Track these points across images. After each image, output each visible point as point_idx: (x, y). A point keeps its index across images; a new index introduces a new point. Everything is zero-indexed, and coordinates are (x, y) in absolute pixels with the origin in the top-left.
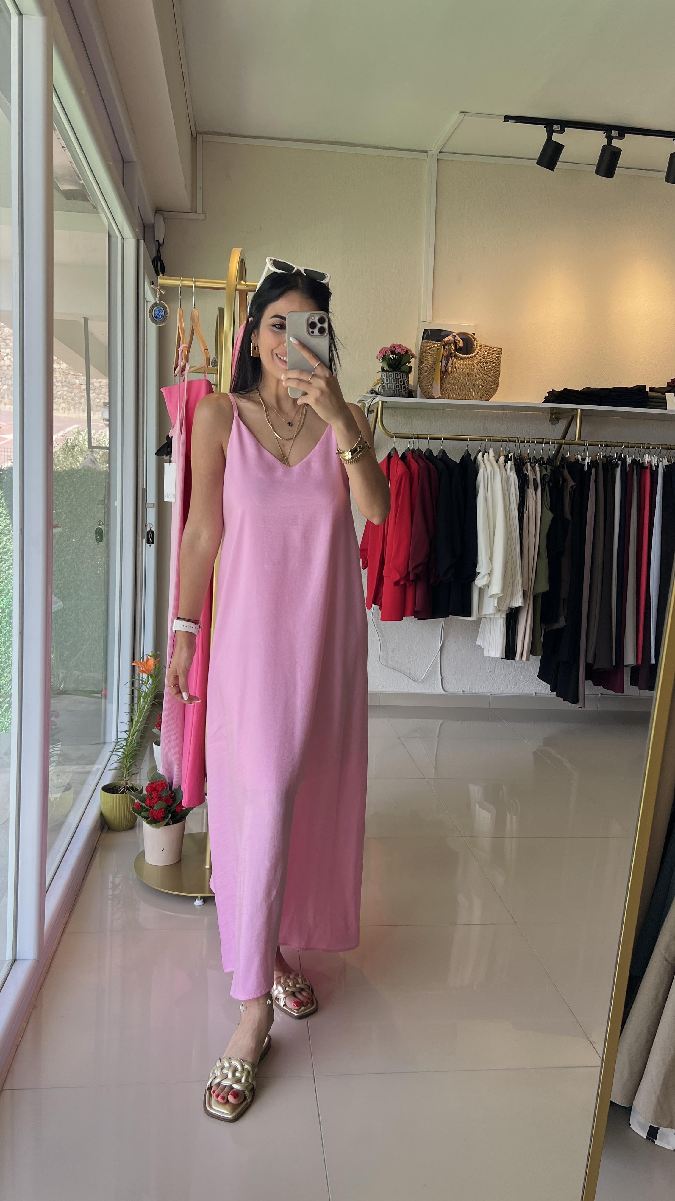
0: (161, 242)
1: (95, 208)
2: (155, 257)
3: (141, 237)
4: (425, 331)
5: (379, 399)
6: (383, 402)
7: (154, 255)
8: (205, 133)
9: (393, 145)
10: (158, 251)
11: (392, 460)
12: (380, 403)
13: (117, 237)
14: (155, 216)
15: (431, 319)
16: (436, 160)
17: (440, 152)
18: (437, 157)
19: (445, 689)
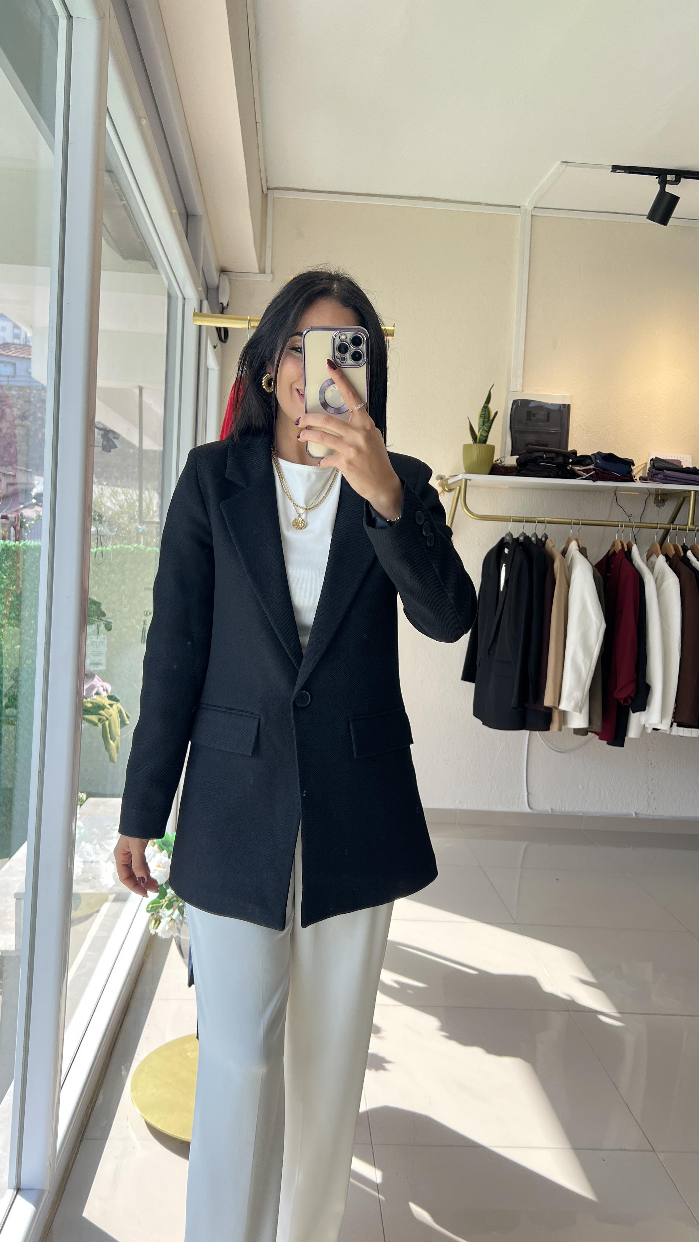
0: (225, 305)
1: (155, 267)
3: (204, 297)
4: (515, 402)
6: (466, 480)
8: (277, 189)
9: (482, 200)
13: (177, 297)
14: (219, 277)
15: (521, 389)
16: (531, 216)
17: (534, 207)
18: (532, 212)
19: (531, 807)
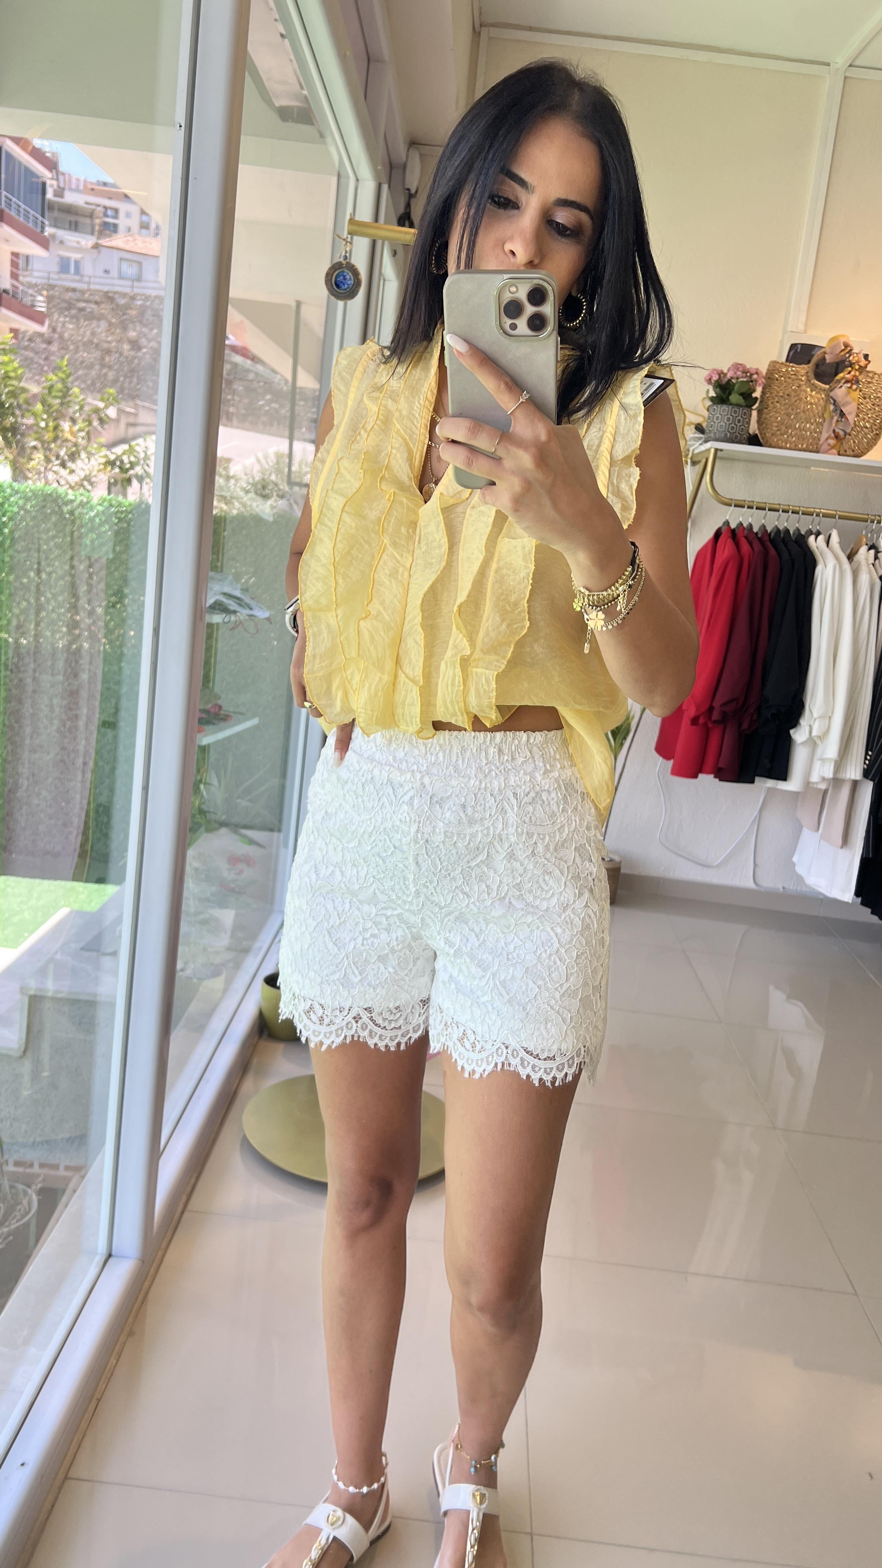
0: (413, 191)
1: (322, 136)
2: (402, 214)
3: (384, 179)
4: (793, 346)
5: (712, 445)
6: (716, 450)
7: (402, 210)
8: (494, 25)
9: (777, 53)
10: (408, 205)
11: (722, 539)
12: (713, 451)
13: (348, 177)
14: (408, 151)
15: (803, 328)
16: (843, 78)
17: (850, 66)
18: (845, 73)
19: (759, 882)
